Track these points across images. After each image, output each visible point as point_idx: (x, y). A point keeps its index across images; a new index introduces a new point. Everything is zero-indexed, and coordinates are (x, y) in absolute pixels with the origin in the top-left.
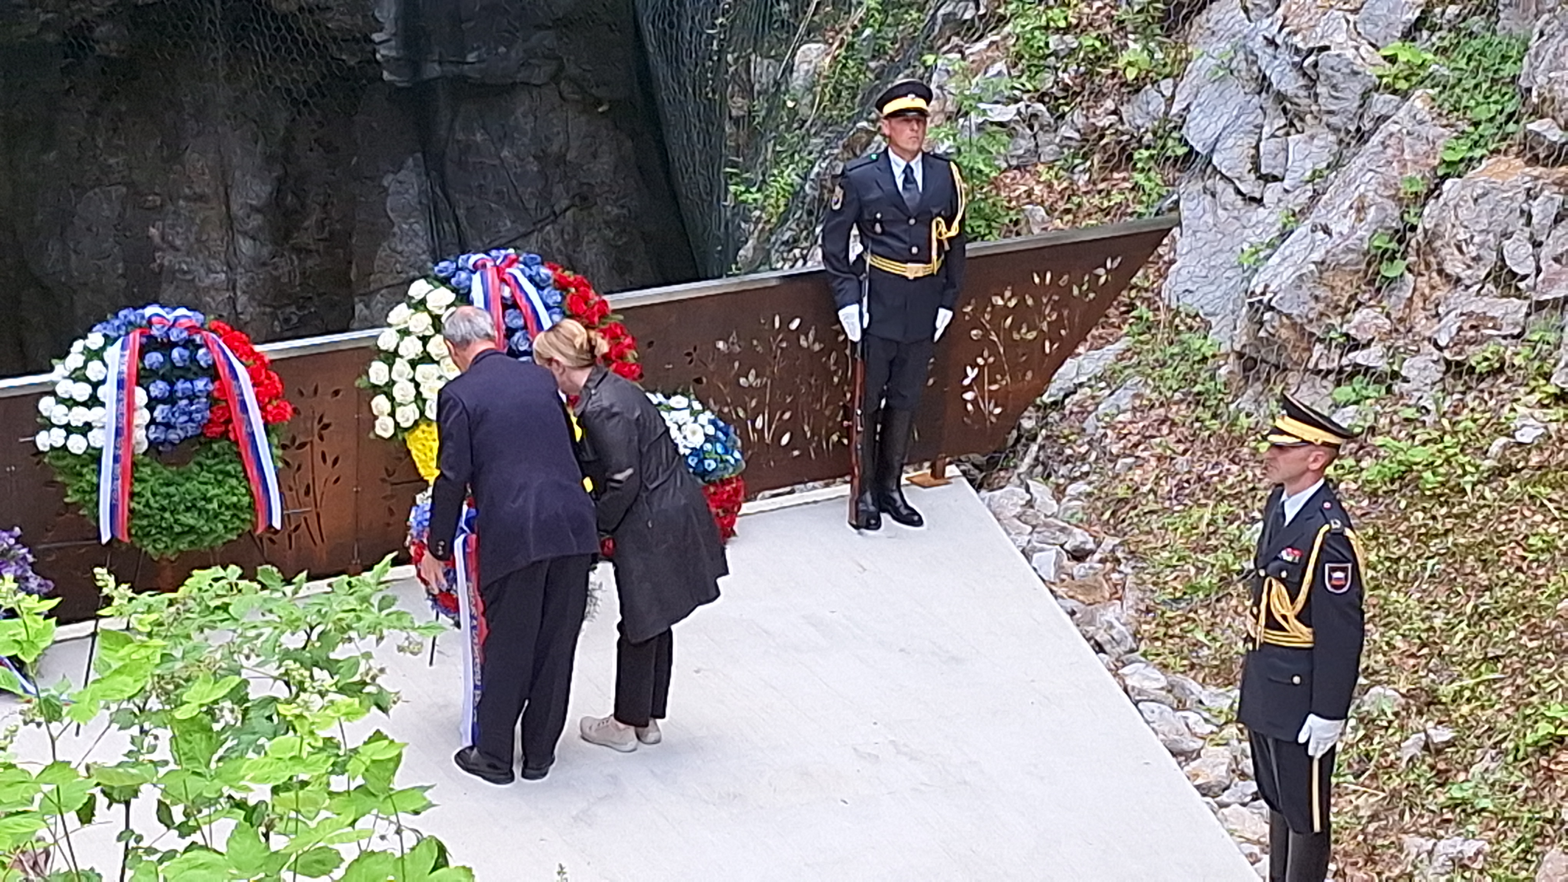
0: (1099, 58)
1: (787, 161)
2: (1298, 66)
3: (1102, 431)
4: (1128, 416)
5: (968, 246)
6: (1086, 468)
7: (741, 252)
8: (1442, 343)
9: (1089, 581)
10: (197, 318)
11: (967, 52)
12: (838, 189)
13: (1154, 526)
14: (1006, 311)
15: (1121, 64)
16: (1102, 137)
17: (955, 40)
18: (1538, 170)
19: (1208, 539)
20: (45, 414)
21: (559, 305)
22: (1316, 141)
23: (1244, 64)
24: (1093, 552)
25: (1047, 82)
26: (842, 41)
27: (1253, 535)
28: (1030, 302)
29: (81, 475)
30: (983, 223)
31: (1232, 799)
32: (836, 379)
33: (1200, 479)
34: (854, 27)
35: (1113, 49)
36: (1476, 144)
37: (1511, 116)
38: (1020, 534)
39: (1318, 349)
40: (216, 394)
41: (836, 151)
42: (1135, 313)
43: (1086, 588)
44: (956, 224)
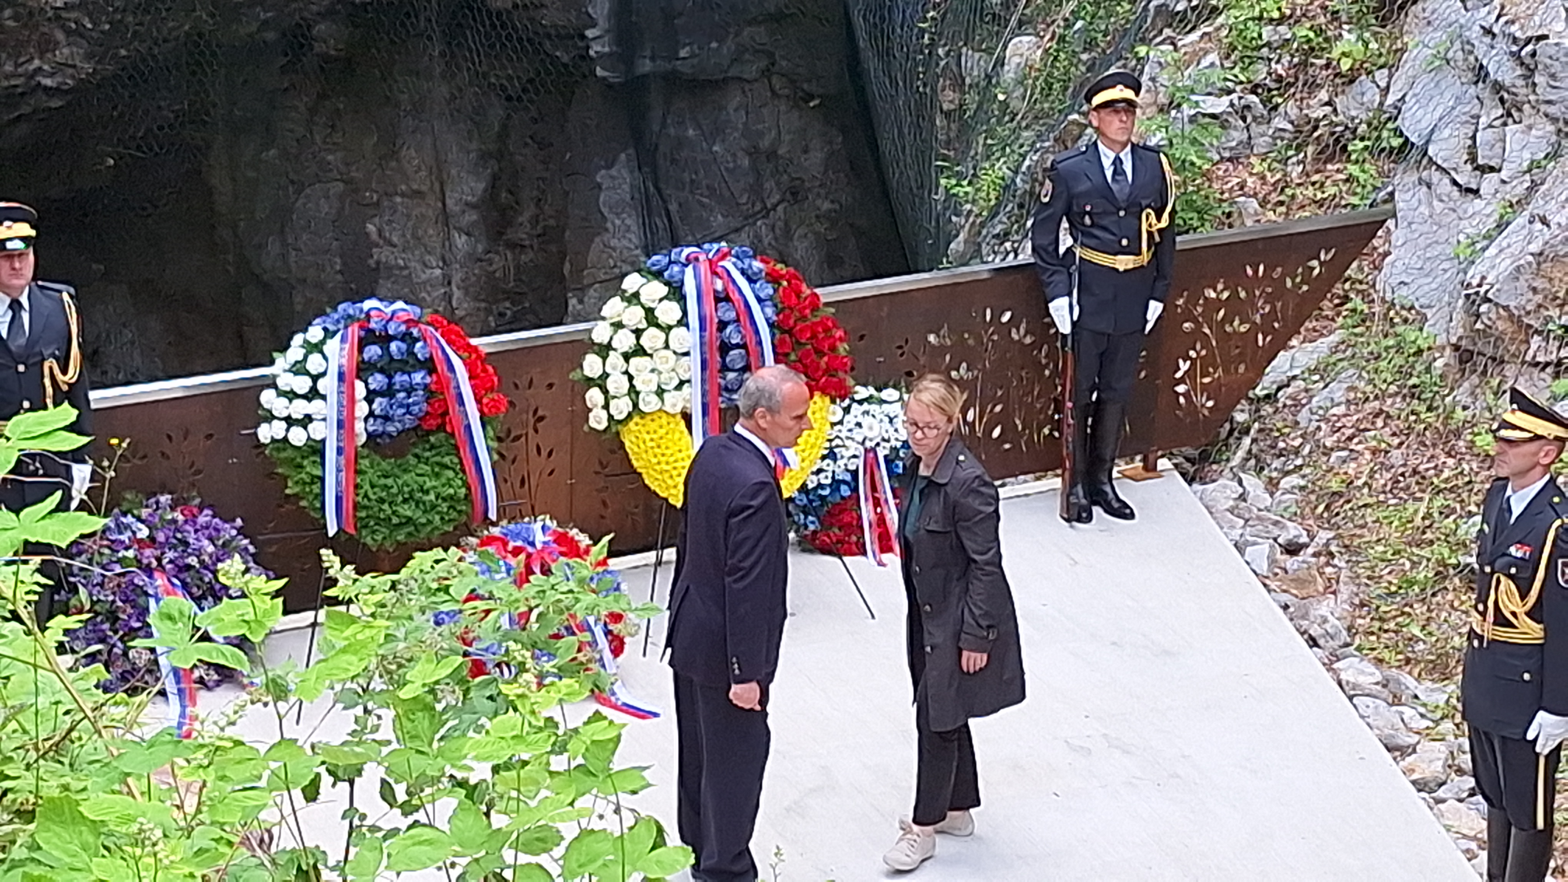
0: (1312, 49)
1: (998, 155)
2: (1516, 56)
3: (1315, 424)
4: (1342, 409)
5: (1178, 239)
6: (1299, 462)
7: (952, 246)
9: (1303, 575)
10: (414, 311)
11: (1180, 44)
12: (1047, 181)
13: (1369, 520)
14: (1218, 304)
15: (1335, 54)
16: (1316, 128)
17: (1167, 32)
19: (1424, 533)
20: (266, 406)
21: (771, 298)
22: (1534, 132)
23: (1460, 53)
24: (1306, 546)
25: (1260, 73)
26: (1054, 32)
27: (1471, 528)
28: (1243, 294)
29: (301, 466)
30: (1195, 215)
31: (1449, 795)
32: (1047, 372)
33: (1415, 472)
34: (1066, 20)
35: (1327, 40)
38: (1233, 527)
39: (1536, 341)
40: (433, 387)
41: (1047, 144)
42: (1349, 306)
43: (1300, 582)
44: (1166, 216)
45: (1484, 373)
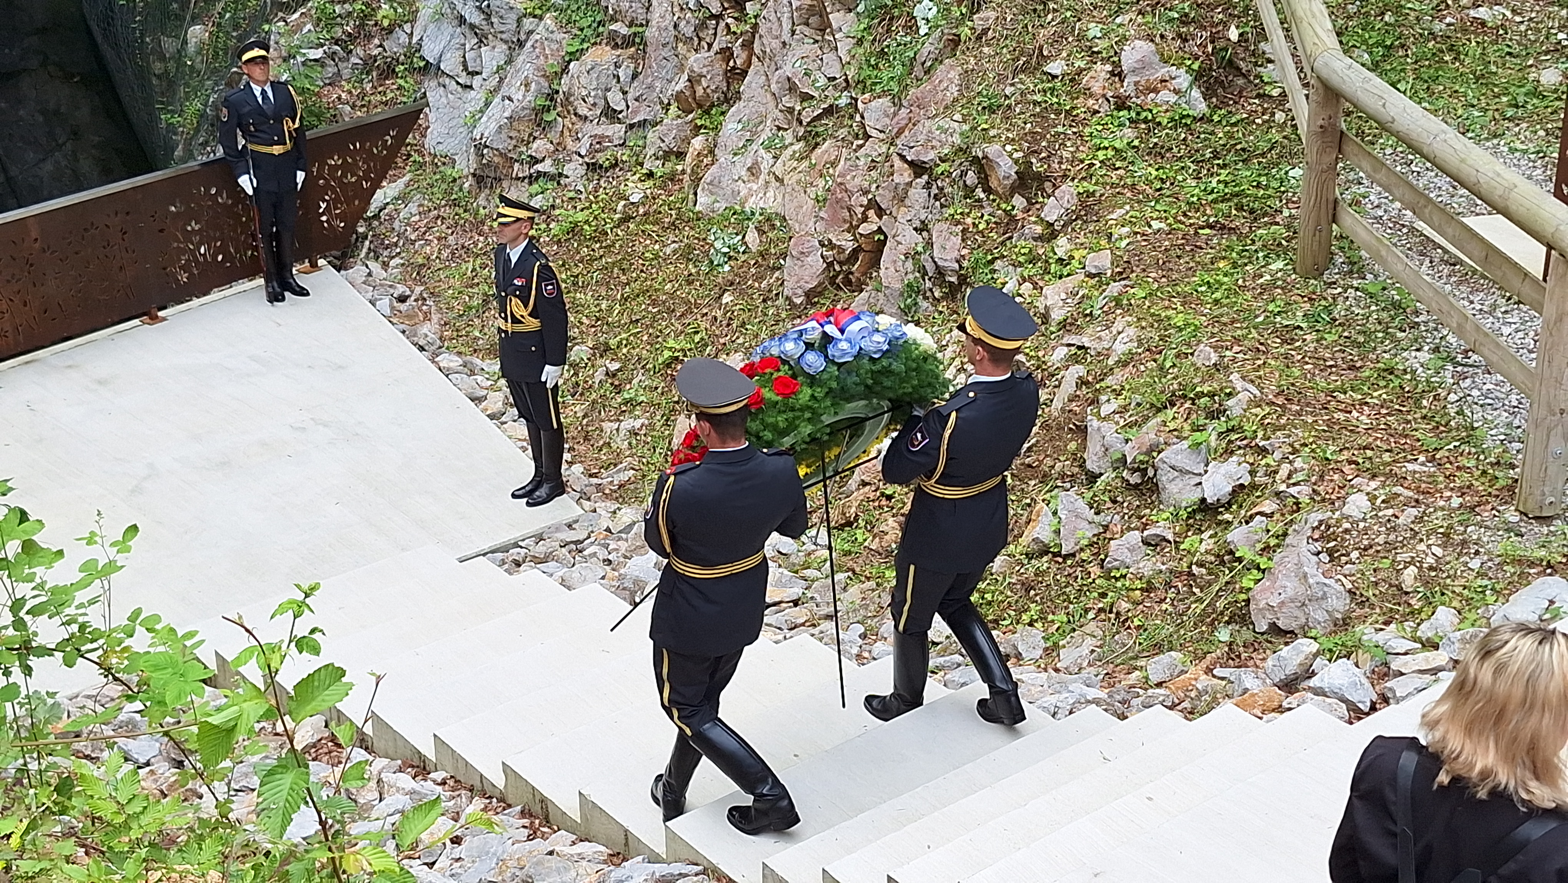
0: (366, 16)
1: (193, 97)
2: (479, 8)
3: (404, 228)
4: (417, 218)
5: (307, 133)
6: (398, 250)
7: (175, 153)
8: (583, 153)
9: (411, 312)
11: (289, 20)
13: (442, 277)
14: (336, 167)
15: (379, 17)
16: (375, 61)
17: (280, 14)
18: (619, 51)
19: (473, 280)
22: (496, 50)
23: (449, 10)
24: (409, 296)
25: (338, 32)
26: (214, 22)
28: (350, 160)
30: (314, 118)
31: (507, 420)
32: (244, 219)
33: (463, 247)
34: (219, 13)
35: (373, 9)
36: (583, 40)
37: (600, 23)
38: (367, 292)
39: (516, 166)
41: (221, 87)
42: (412, 159)
43: (409, 317)
44: (297, 120)
45: (492, 187)
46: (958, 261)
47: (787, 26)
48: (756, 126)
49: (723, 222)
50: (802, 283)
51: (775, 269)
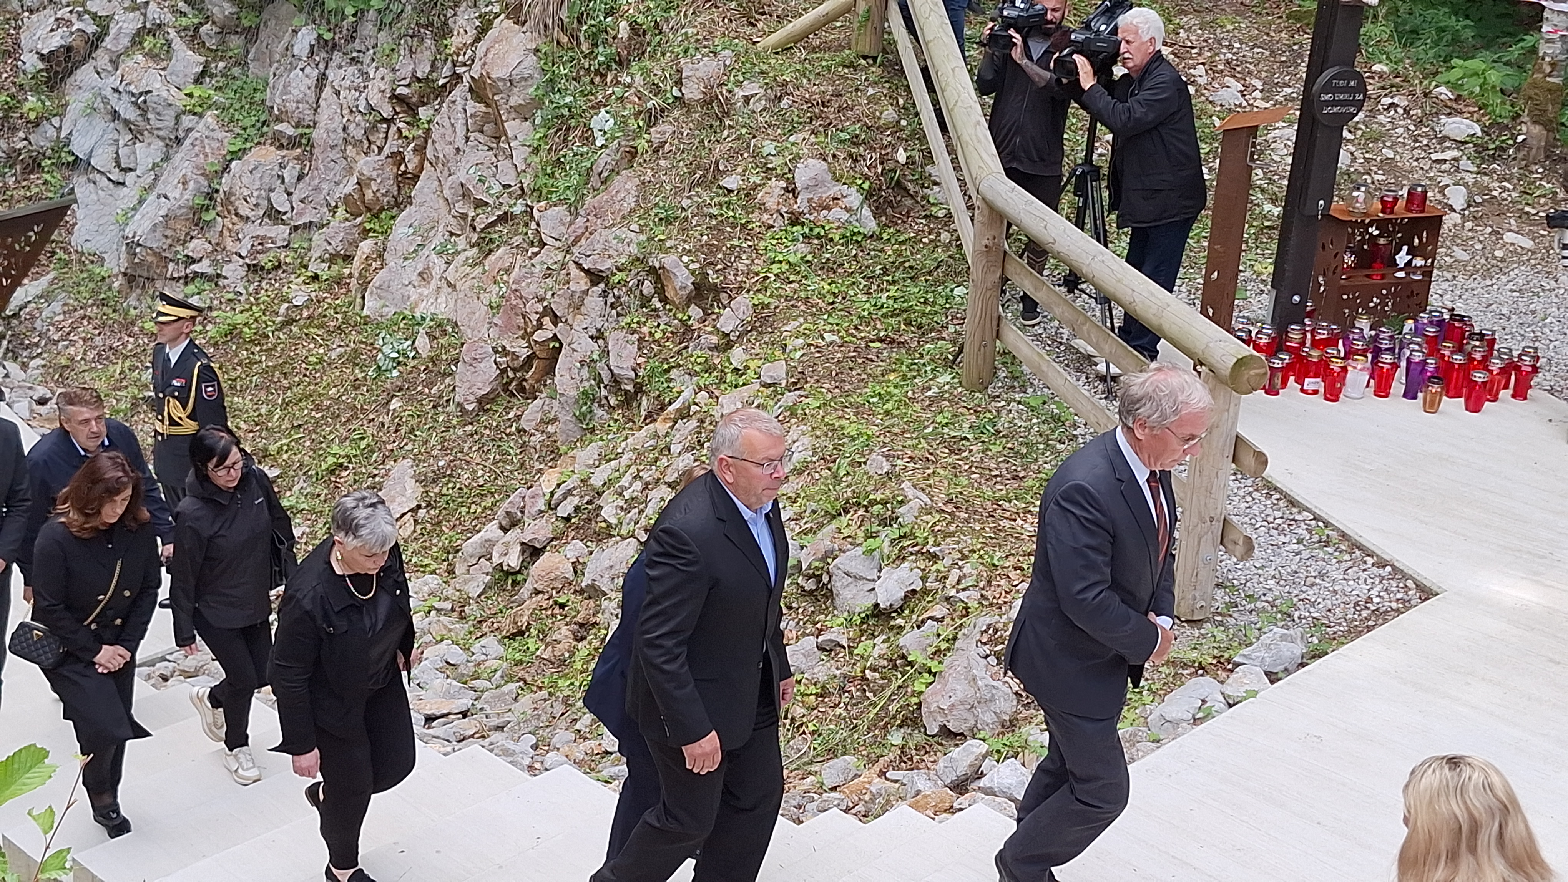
0: (10, 108)
2: (135, 104)
3: (46, 328)
4: (61, 317)
6: (39, 350)
8: (243, 255)
15: (25, 110)
16: (20, 154)
18: (285, 152)
19: (121, 382)
22: (152, 146)
23: (102, 104)
33: (111, 348)
35: (18, 102)
36: (246, 140)
37: (264, 123)
39: (171, 266)
42: (56, 257)
43: (50, 420)
45: (144, 287)
46: (634, 370)
47: (461, 132)
48: (428, 231)
49: (391, 327)
50: (474, 389)
51: (445, 375)
